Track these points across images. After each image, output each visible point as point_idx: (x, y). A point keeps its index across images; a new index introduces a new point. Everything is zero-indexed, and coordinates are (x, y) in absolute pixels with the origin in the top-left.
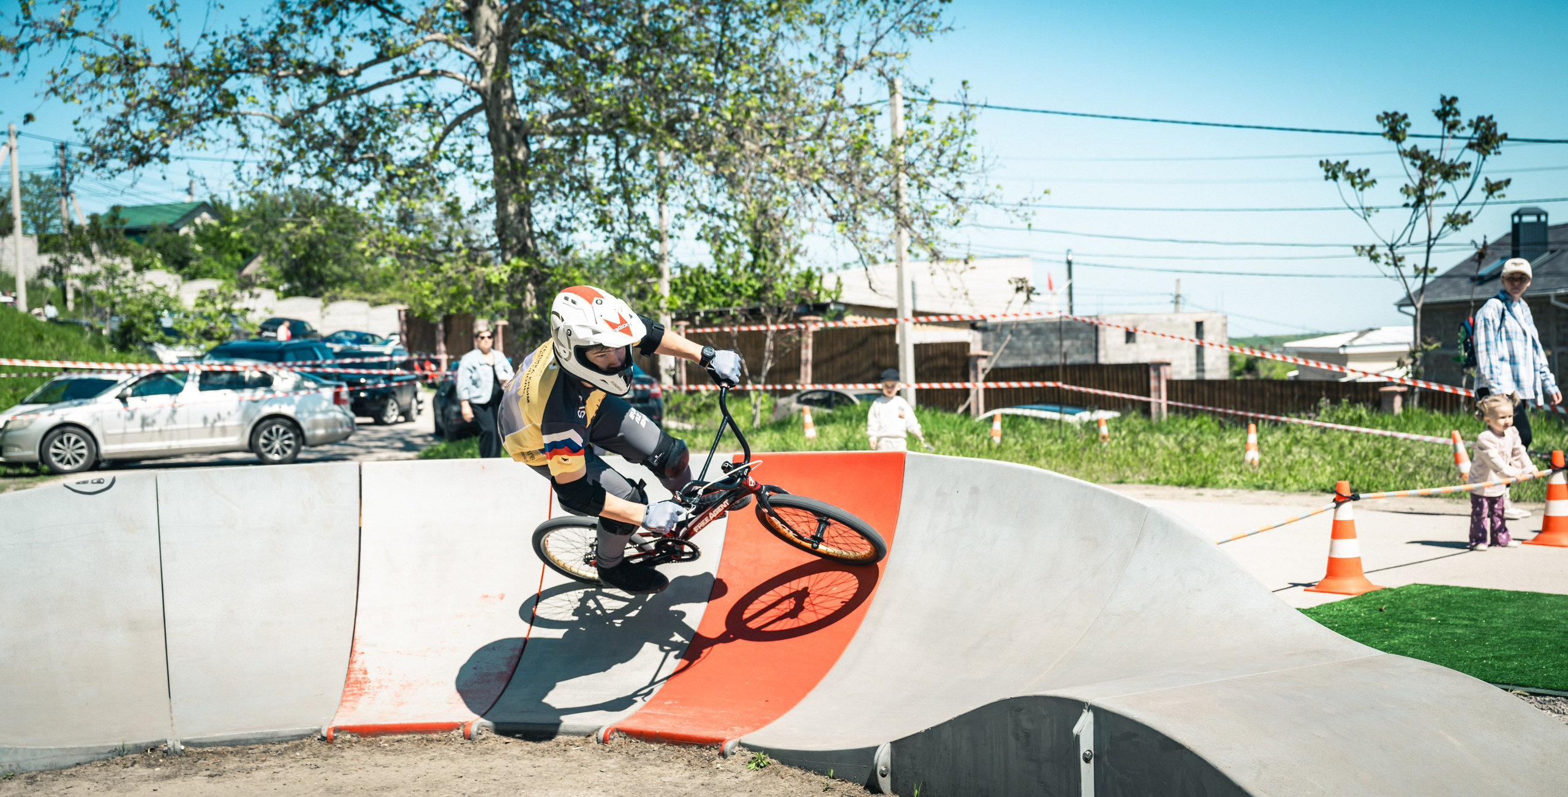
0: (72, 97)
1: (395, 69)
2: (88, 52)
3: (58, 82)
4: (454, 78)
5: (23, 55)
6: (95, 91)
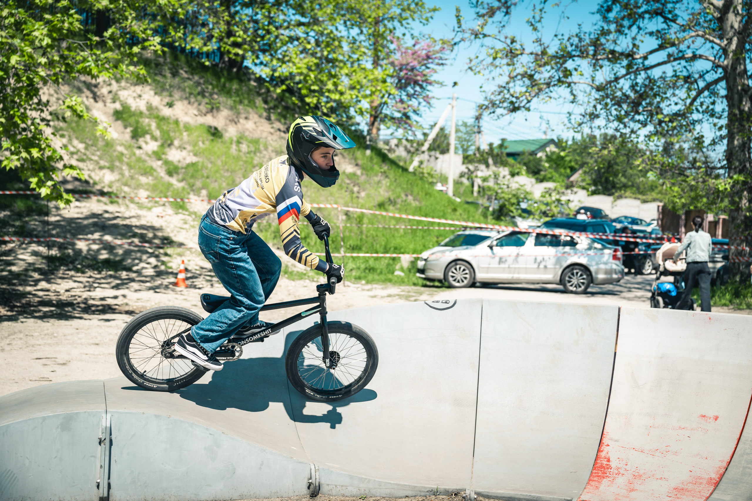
0: (479, 72)
1: (669, 56)
2: (491, 46)
3: (473, 63)
4: (707, 59)
5: (456, 47)
6: (493, 68)
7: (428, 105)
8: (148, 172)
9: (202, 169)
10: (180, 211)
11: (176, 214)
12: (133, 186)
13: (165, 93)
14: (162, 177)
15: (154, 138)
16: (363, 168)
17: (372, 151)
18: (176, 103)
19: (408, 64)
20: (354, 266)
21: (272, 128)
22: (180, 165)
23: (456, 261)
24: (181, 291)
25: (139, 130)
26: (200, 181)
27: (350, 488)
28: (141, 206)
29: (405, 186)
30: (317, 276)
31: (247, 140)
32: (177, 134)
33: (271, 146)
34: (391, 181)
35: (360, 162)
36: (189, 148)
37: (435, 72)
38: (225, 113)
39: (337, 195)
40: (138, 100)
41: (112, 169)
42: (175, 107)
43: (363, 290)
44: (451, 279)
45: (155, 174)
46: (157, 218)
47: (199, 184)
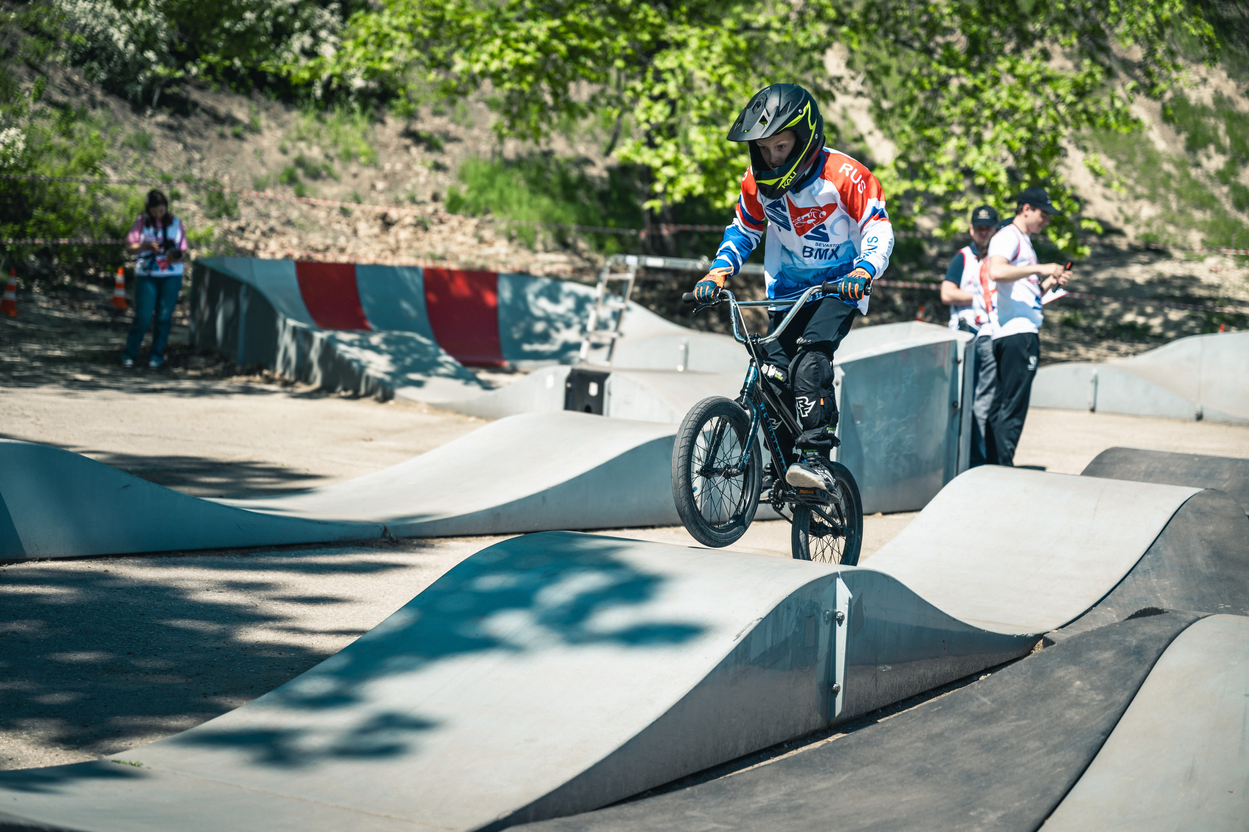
8: (1206, 202)
10: (1246, 263)
11: (1240, 268)
12: (1182, 224)
14: (1226, 212)
15: (1221, 150)
25: (1199, 138)
28: (1190, 255)
40: (1201, 88)
41: (1152, 199)
45: (1216, 206)
46: (1208, 272)
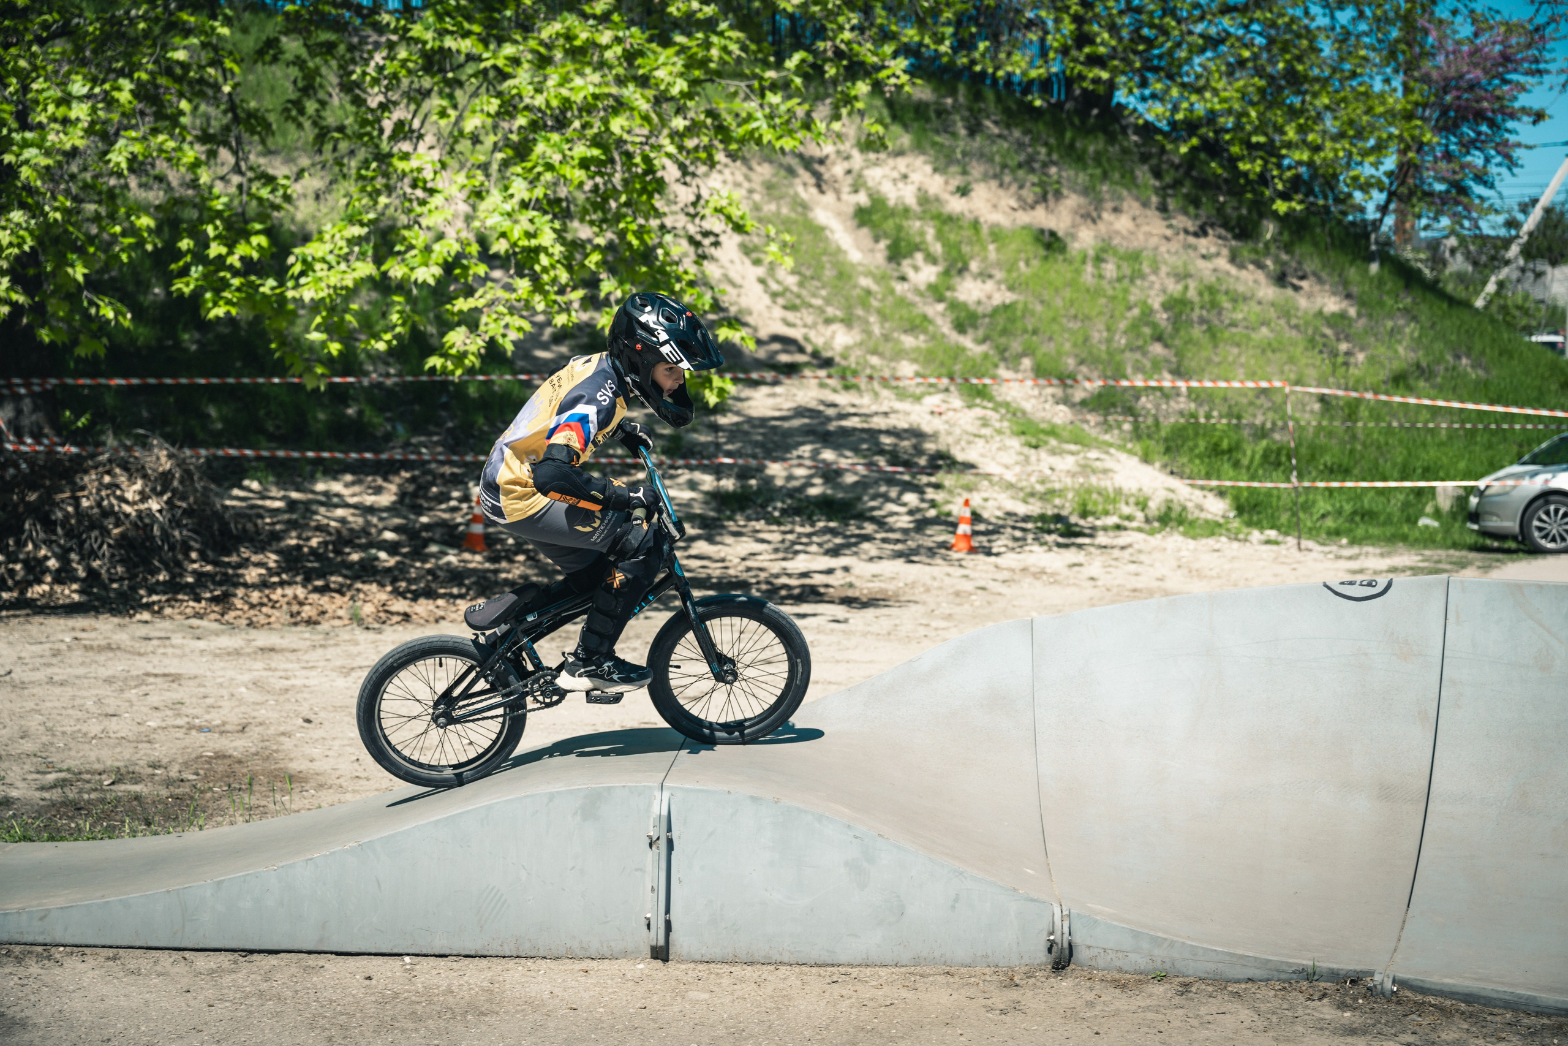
7: (1506, 162)
8: (917, 325)
9: (1023, 316)
10: (978, 401)
11: (969, 407)
12: (888, 354)
13: (954, 169)
14: (944, 336)
15: (932, 259)
16: (1362, 303)
17: (1382, 265)
18: (975, 186)
19: (1461, 77)
20: (1329, 508)
21: (1170, 226)
22: (980, 310)
23: (1547, 496)
24: (959, 560)
25: (903, 244)
26: (1019, 339)
27: (1133, 957)
28: (902, 394)
29: (1453, 338)
30: (1245, 530)
31: (1115, 253)
32: (976, 249)
33: (1166, 263)
34: (1422, 328)
35: (1355, 290)
36: (999, 275)
37: (1523, 88)
38: (1072, 201)
39: (1304, 361)
40: (901, 185)
41: (848, 322)
42: (973, 194)
43: (1338, 557)
44: (1536, 534)
45: (931, 328)
46: (929, 417)
47: (1016, 346)
